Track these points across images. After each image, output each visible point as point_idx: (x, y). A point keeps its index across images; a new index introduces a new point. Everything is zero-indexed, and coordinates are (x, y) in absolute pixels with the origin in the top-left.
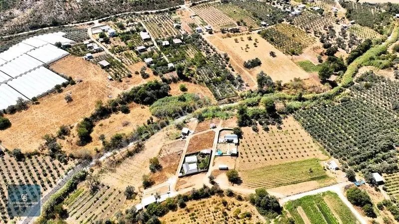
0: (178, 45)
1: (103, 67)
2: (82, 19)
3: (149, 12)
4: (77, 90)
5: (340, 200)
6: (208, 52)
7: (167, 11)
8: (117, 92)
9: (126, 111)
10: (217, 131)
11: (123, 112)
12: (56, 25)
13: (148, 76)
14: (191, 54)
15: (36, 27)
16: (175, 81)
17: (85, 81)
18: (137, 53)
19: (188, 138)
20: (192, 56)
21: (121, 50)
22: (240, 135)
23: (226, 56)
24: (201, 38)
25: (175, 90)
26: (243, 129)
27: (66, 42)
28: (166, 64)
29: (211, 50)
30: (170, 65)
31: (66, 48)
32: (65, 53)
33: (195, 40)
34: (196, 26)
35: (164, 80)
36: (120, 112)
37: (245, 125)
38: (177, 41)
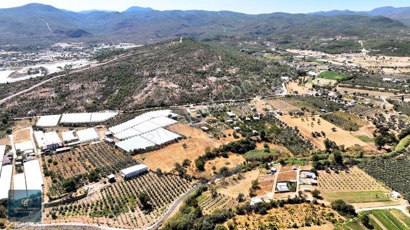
0: (258, 120)
1: (204, 130)
2: (181, 103)
3: (230, 101)
4: (188, 142)
5: (403, 214)
6: (281, 126)
7: (243, 101)
8: (217, 145)
9: (226, 156)
10: (298, 171)
11: (224, 157)
12: (163, 106)
13: (238, 137)
14: (269, 127)
15: (150, 106)
16: (259, 141)
17: (192, 137)
18: (227, 124)
19: (276, 174)
20: (269, 128)
21: (214, 122)
22: (317, 174)
23: (296, 128)
24: (274, 117)
25: (260, 146)
26: (318, 171)
27: (174, 115)
28: (251, 131)
29: (284, 125)
30: (254, 131)
31: (175, 118)
32: (175, 121)
33: (270, 118)
34: (268, 110)
35: (251, 140)
36: (222, 157)
37: (320, 169)
38: (255, 118)
